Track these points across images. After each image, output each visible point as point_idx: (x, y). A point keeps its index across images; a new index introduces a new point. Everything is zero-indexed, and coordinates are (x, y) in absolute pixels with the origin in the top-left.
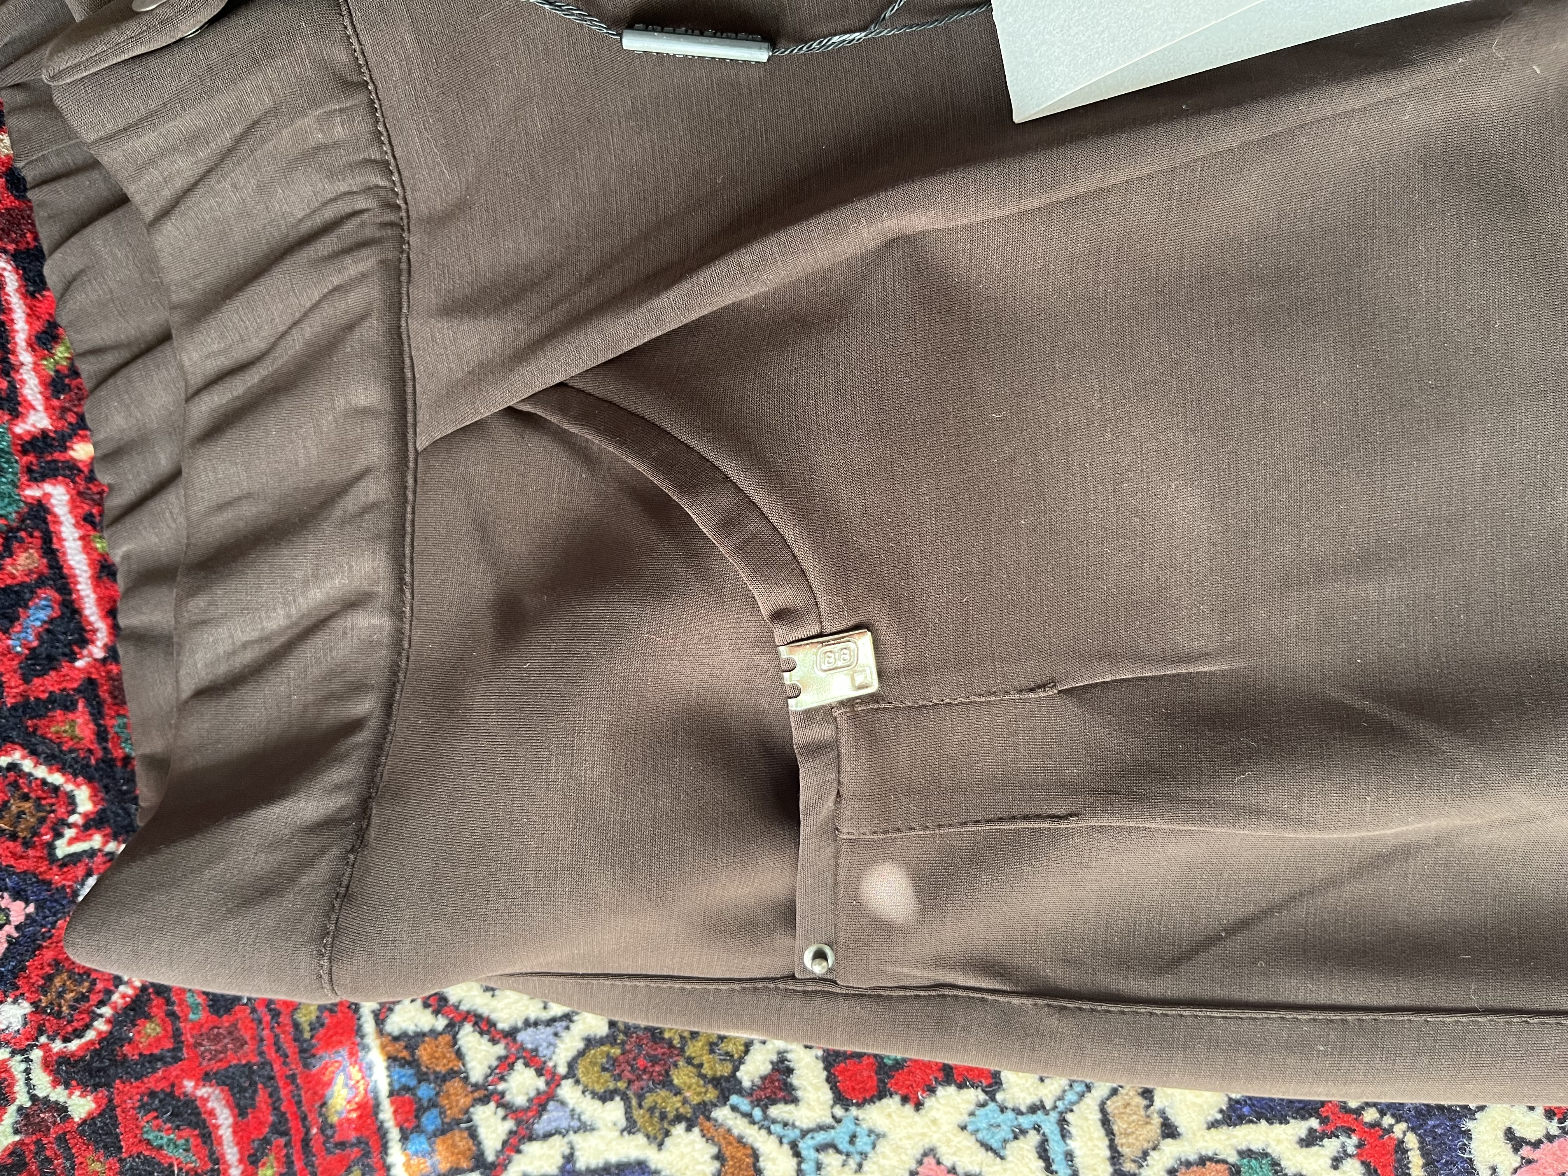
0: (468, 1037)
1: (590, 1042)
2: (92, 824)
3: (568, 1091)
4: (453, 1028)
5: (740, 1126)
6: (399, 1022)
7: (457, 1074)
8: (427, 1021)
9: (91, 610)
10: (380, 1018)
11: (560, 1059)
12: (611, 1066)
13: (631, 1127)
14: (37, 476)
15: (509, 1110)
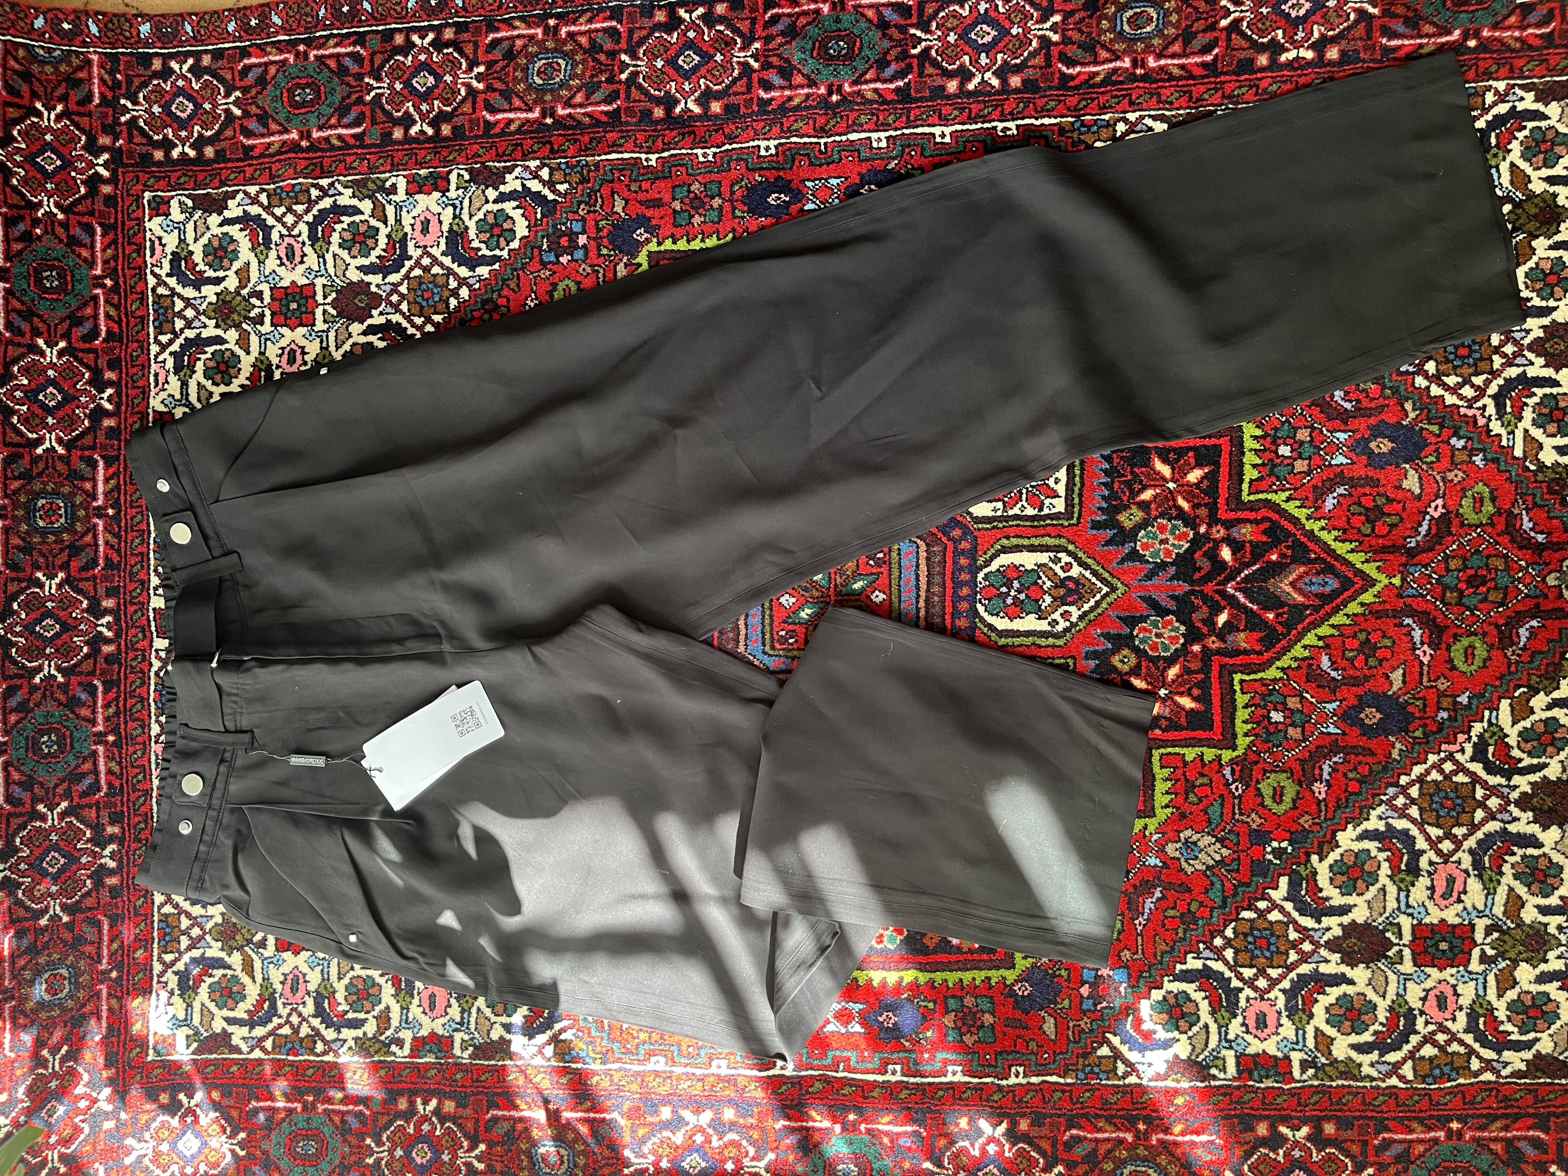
0: (183, 917)
1: (216, 924)
2: (88, 841)
3: (208, 937)
4: (179, 914)
5: (250, 952)
6: (164, 910)
7: (178, 927)
8: (172, 910)
9: (103, 781)
10: (159, 908)
11: (208, 927)
12: (221, 933)
13: (222, 949)
14: (95, 743)
15: (191, 938)
